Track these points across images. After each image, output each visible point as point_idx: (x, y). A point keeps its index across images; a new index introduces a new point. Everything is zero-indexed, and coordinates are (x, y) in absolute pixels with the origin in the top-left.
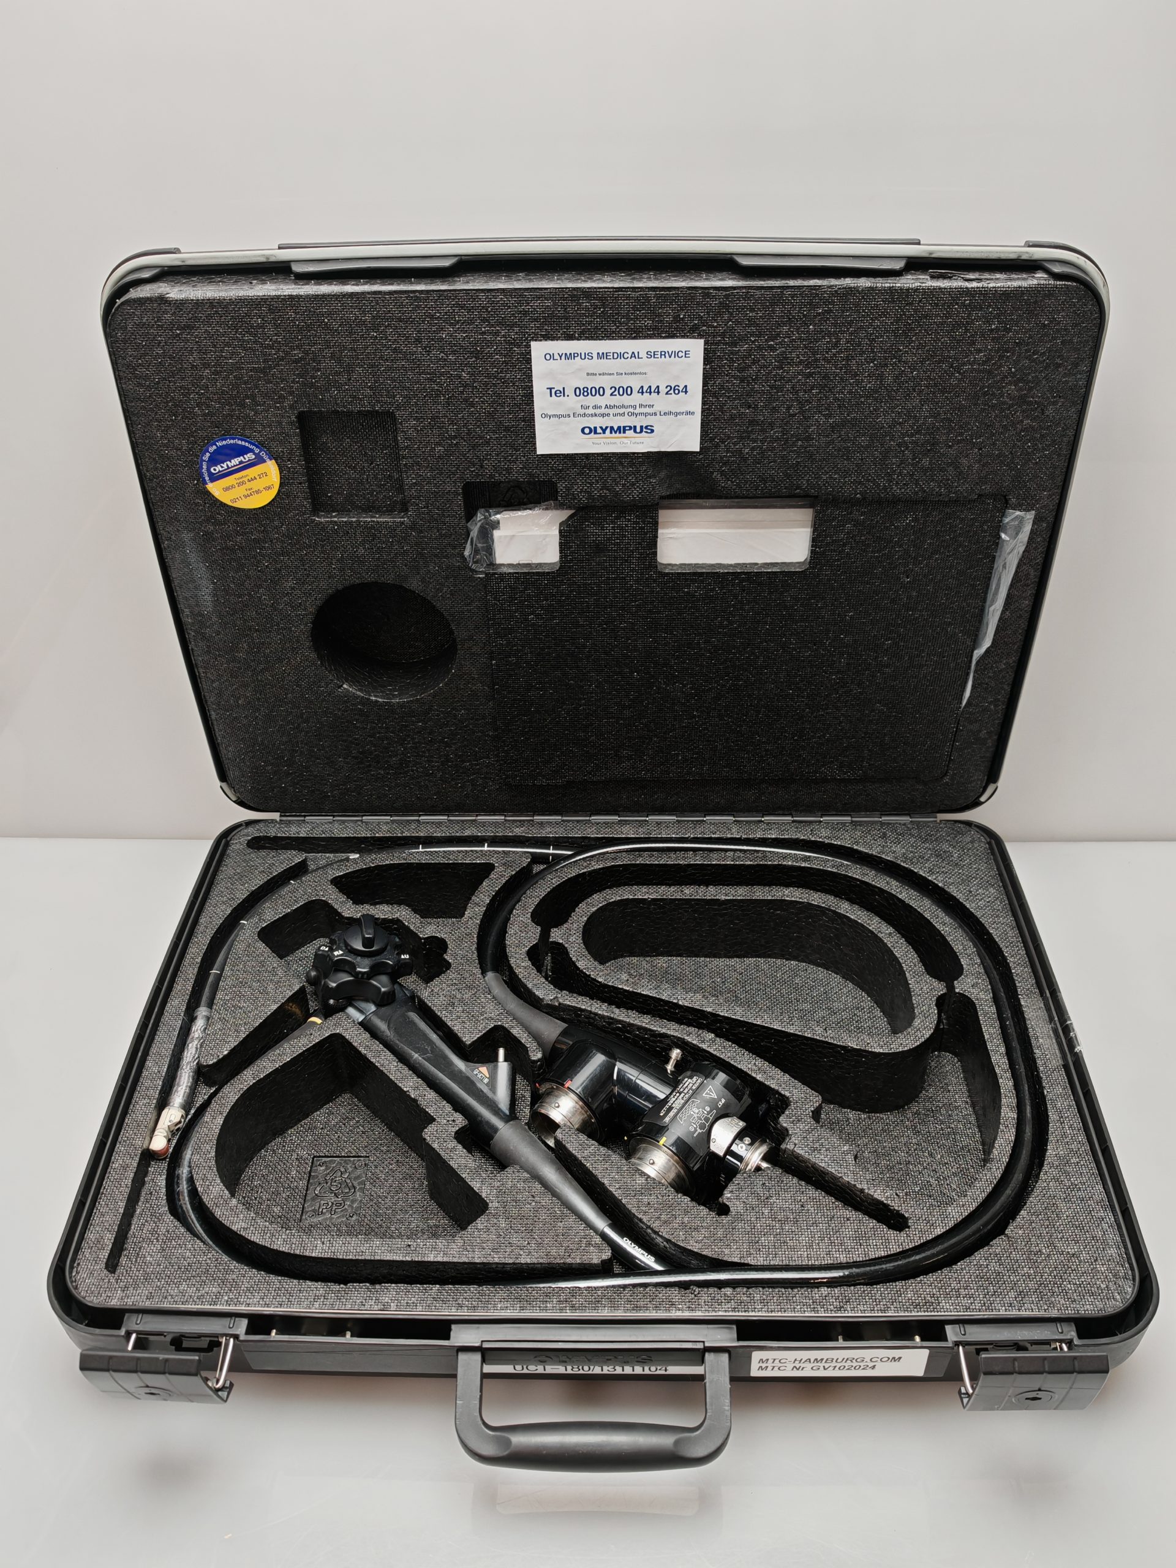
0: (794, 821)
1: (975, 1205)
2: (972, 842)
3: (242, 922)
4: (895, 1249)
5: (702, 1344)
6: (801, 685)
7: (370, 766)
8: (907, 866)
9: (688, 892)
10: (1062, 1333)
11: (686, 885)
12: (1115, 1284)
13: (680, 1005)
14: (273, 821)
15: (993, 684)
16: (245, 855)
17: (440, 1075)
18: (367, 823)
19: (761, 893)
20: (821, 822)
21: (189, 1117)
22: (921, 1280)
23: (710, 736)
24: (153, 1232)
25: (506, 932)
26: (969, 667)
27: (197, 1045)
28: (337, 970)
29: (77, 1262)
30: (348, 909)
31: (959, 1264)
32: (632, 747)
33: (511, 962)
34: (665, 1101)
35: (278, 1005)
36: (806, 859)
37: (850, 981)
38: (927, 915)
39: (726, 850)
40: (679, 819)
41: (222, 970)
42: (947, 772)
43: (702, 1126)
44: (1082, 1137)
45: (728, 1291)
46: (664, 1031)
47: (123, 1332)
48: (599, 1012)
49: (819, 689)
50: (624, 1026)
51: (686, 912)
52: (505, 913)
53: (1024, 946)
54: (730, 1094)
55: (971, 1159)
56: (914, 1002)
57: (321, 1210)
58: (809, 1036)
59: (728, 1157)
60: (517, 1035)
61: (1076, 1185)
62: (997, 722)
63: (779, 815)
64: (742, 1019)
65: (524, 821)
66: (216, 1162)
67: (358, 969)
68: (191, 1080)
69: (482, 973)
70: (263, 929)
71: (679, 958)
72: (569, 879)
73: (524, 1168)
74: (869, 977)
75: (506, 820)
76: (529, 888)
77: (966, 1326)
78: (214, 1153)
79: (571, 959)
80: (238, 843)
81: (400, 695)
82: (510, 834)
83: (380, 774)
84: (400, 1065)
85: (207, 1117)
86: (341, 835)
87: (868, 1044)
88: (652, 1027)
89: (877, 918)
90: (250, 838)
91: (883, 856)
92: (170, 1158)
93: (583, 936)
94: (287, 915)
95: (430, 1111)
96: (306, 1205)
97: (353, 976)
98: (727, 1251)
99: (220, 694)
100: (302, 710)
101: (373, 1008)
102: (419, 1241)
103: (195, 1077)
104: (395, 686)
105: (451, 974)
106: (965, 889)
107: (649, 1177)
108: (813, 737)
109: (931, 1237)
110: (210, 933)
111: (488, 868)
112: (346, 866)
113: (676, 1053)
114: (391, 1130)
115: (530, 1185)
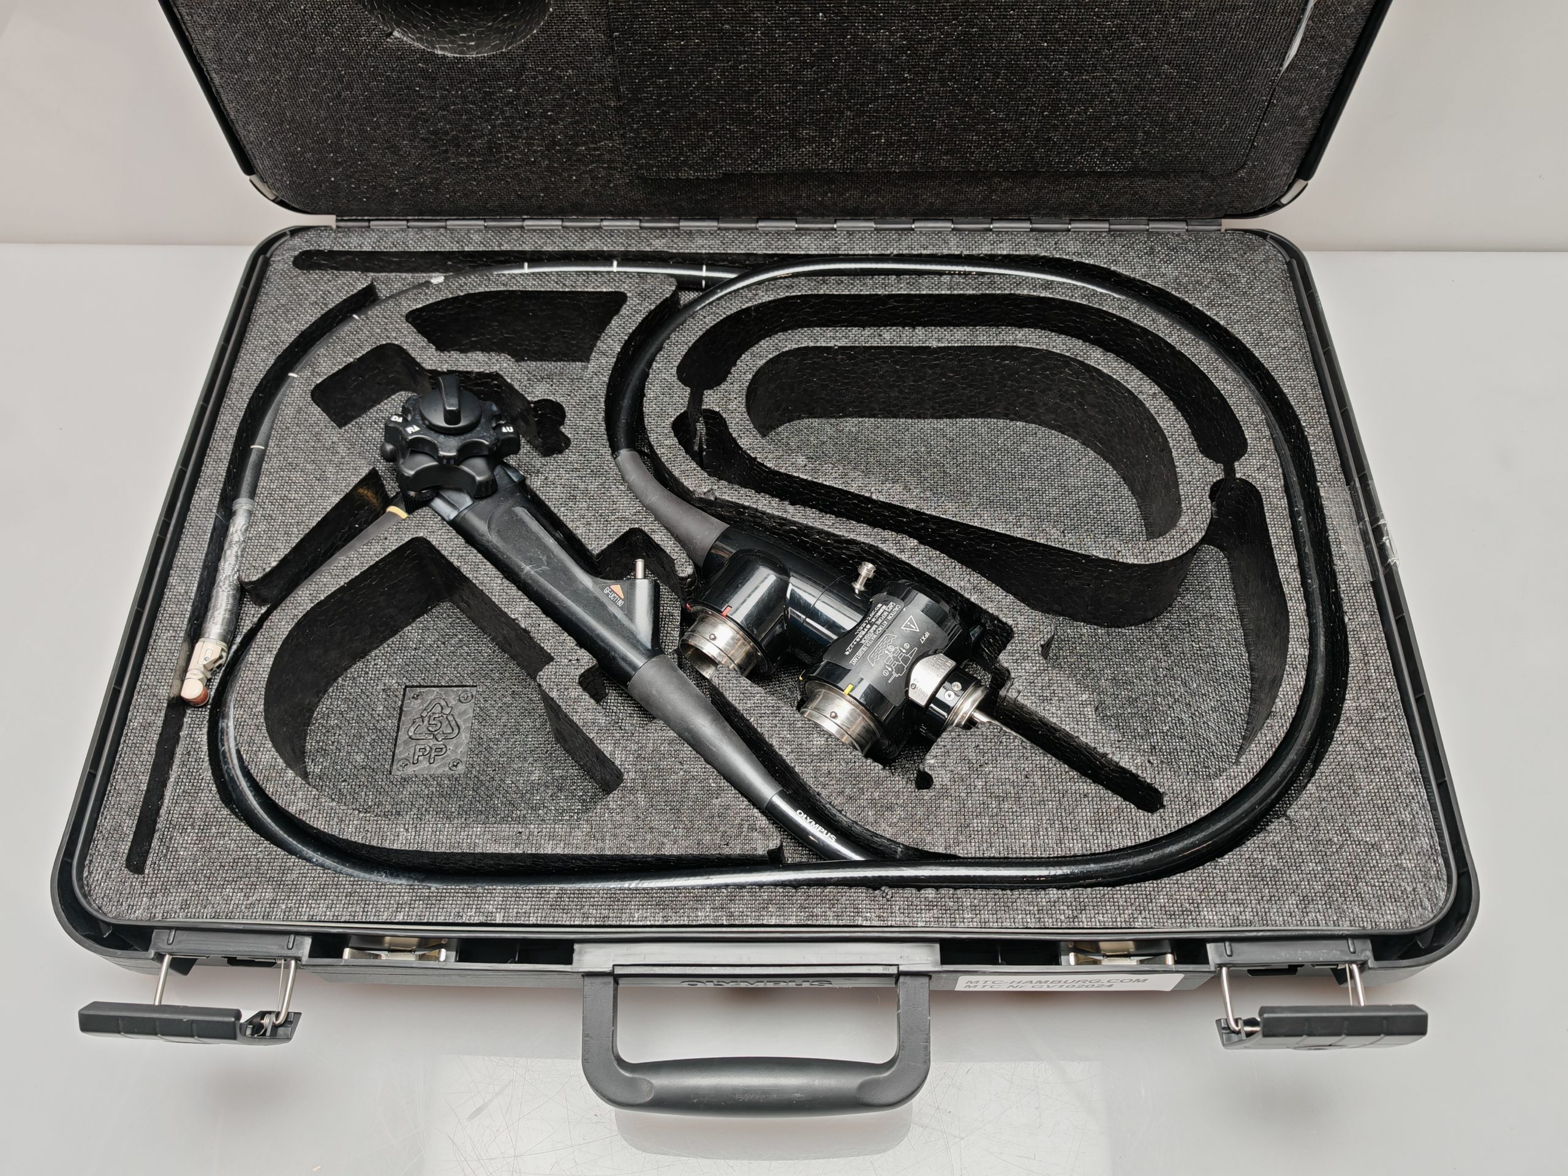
0: (1032, 230)
1: (1250, 776)
2: (1266, 261)
3: (291, 374)
4: (1145, 836)
5: (896, 967)
6: (1060, 35)
7: (446, 151)
8: (1179, 296)
9: (890, 337)
10: (1354, 953)
11: (885, 326)
12: (1425, 885)
13: (874, 500)
14: (327, 228)
15: (1331, 38)
16: (291, 278)
17: (561, 595)
18: (452, 231)
19: (986, 337)
20: (1069, 230)
21: (234, 647)
22: (1177, 880)
23: (927, 110)
24: (188, 816)
25: (644, 395)
26: (1304, 10)
27: (237, 552)
28: (414, 452)
29: (88, 858)
30: (430, 358)
31: (1226, 856)
32: (816, 125)
33: (651, 439)
34: (852, 633)
35: (341, 497)
36: (1047, 285)
37: (1092, 449)
38: (1203, 368)
39: (941, 273)
40: (879, 226)
41: (266, 445)
42: (1245, 163)
43: (899, 669)
44: (1391, 683)
45: (930, 893)
46: (852, 536)
47: (152, 953)
48: (768, 511)
49: (1086, 42)
50: (800, 529)
51: (885, 363)
52: (642, 366)
53: (1328, 412)
54: (936, 625)
55: (1235, 690)
56: (1182, 492)
57: (416, 757)
58: (1042, 541)
59: (932, 705)
60: (659, 543)
61: (1380, 750)
62: (1326, 93)
63: (1013, 220)
64: (954, 519)
65: (666, 229)
66: (266, 718)
67: (442, 453)
68: (231, 601)
69: (613, 453)
70: (318, 386)
71: (872, 420)
72: (728, 317)
73: (669, 723)
74: (1118, 447)
75: (641, 228)
76: (674, 330)
77: (1233, 944)
78: (262, 707)
79: (731, 434)
80: (282, 260)
81: (477, 46)
82: (648, 249)
83: (461, 162)
84: (506, 582)
85: (251, 657)
86: (418, 249)
87: (1119, 552)
88: (836, 532)
89: (1139, 373)
90: (297, 253)
91: (1149, 281)
92: (211, 705)
93: (747, 402)
94: (349, 367)
95: (547, 646)
96: (397, 751)
97: (435, 460)
98: (929, 839)
99: (217, 47)
100: (340, 71)
101: (468, 501)
102: (532, 826)
103: (238, 596)
104: (471, 31)
105: (571, 456)
106: (1253, 330)
107: (830, 735)
108: (1071, 112)
109: (1193, 820)
110: (248, 393)
111: (617, 300)
112: (426, 294)
113: (867, 570)
114: (504, 651)
115: (677, 747)
